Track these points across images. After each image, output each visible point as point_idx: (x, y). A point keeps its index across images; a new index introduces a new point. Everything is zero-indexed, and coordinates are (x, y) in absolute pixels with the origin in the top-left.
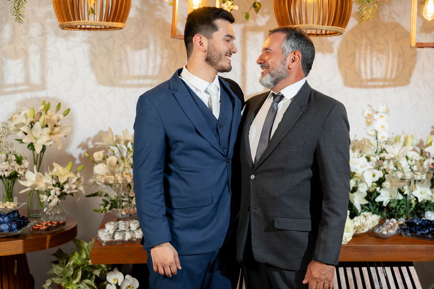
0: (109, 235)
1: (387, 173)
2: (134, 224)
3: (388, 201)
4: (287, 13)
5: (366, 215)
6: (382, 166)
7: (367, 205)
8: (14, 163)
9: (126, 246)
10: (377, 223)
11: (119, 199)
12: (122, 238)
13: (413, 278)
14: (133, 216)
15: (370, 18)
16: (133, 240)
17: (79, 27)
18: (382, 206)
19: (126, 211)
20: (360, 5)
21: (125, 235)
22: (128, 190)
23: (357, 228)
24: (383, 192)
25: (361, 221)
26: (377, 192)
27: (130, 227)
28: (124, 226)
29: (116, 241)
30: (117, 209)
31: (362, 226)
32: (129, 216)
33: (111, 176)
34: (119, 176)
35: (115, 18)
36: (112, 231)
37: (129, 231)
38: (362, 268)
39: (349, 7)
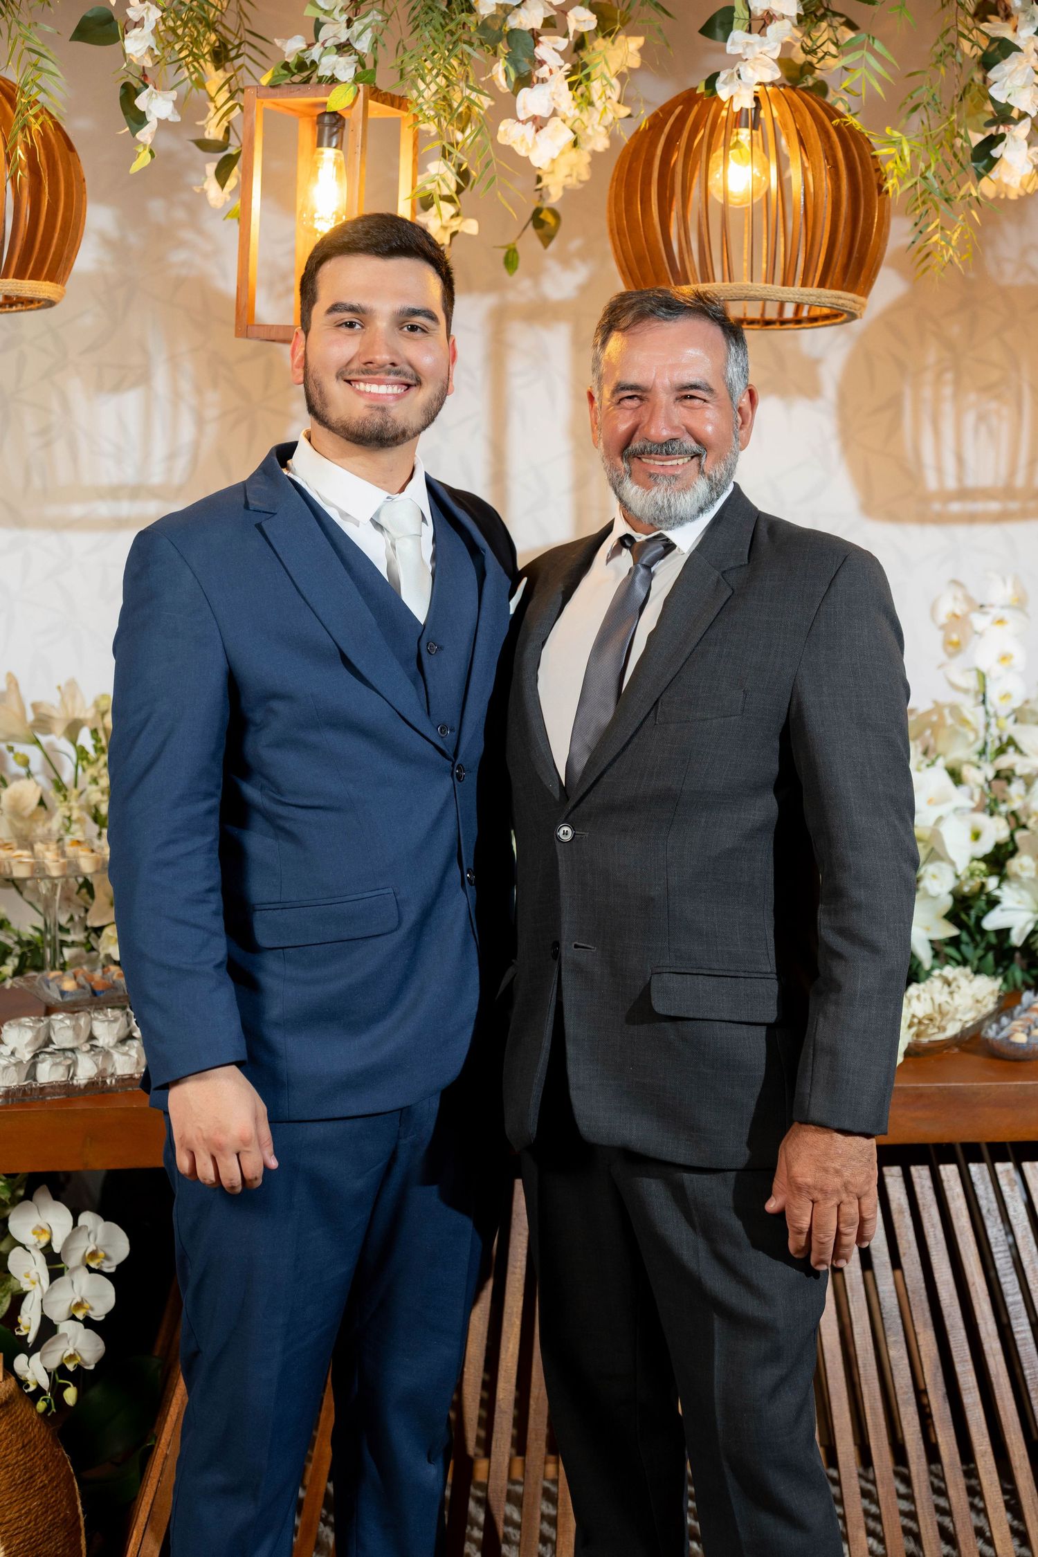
0: (15, 1065)
1: (1024, 827)
2: (106, 1023)
3: (1030, 927)
4: (657, 241)
5: (950, 977)
6: (1004, 801)
7: (954, 942)
9: (80, 1106)
10: (990, 1005)
11: (49, 937)
12: (63, 1076)
14: (102, 995)
15: (956, 260)
16: (105, 1082)
18: (1006, 946)
19: (75, 977)
20: (918, 212)
21: (75, 1063)
22: (83, 903)
23: (920, 1023)
24: (1009, 895)
25: (932, 999)
26: (988, 894)
27: (92, 1037)
28: (70, 1033)
29: (42, 1089)
30: (45, 973)
31: (936, 1015)
32: (88, 995)
33: (19, 852)
34: (48, 850)
35: (28, 264)
36: (29, 1052)
37: (91, 1050)
38: (941, 1167)
39: (881, 218)
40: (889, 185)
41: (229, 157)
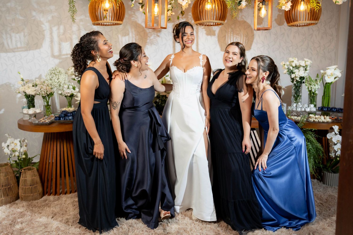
8: (72, 90)
13: (256, 136)
17: (101, 24)
20: (231, 11)
39: (227, 11)
40: (228, 7)
41: (143, 5)
